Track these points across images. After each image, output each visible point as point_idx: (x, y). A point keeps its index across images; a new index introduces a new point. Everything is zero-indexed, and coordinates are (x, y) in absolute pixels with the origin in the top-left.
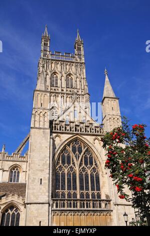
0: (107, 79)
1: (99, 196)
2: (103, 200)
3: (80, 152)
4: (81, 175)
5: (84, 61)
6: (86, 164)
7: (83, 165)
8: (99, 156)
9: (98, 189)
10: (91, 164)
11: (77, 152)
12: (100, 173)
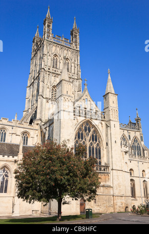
0: (109, 78)
1: (100, 163)
2: (103, 166)
3: (89, 131)
4: (90, 148)
5: (79, 49)
6: (93, 140)
7: (91, 141)
8: (101, 135)
9: (100, 158)
10: (96, 140)
11: (87, 131)
12: (102, 148)
